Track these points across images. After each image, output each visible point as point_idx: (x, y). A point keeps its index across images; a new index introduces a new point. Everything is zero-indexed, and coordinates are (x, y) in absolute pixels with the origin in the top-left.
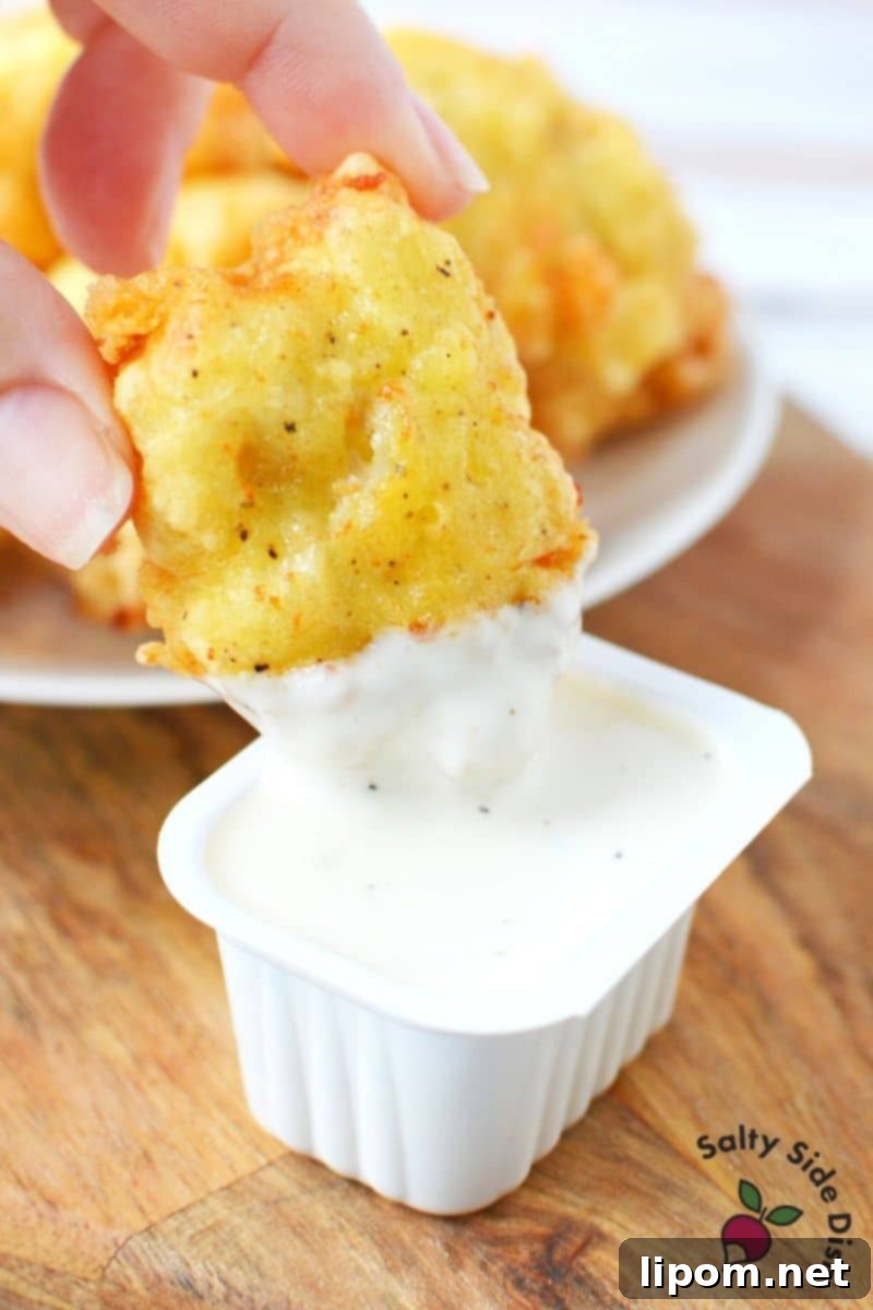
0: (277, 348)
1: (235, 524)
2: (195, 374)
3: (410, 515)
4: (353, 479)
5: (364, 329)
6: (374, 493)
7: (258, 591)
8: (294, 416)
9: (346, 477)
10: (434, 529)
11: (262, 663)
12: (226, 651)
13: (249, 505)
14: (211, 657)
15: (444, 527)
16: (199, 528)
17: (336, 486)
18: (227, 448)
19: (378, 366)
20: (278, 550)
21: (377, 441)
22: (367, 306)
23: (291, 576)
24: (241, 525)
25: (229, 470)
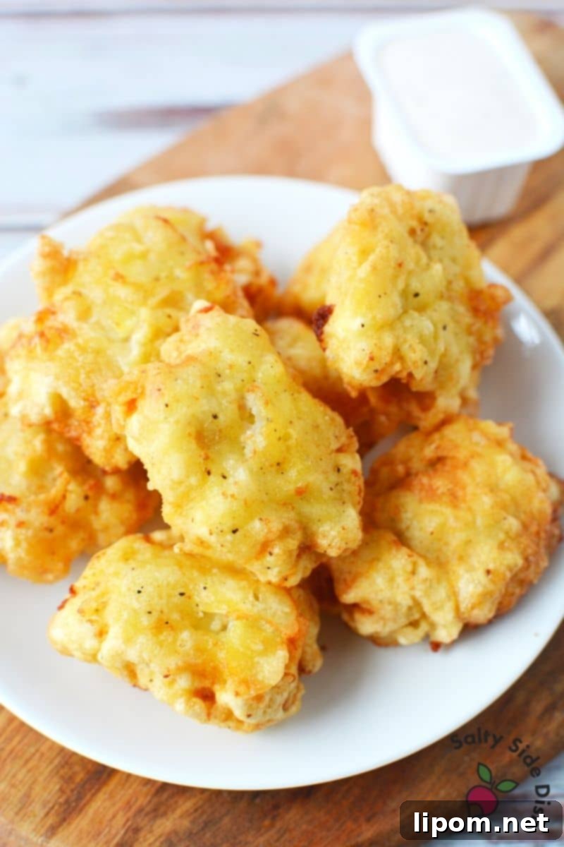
0: (198, 384)
1: (203, 469)
2: (167, 406)
3: (280, 439)
4: (249, 433)
5: (231, 367)
6: (261, 434)
7: (224, 494)
8: (216, 410)
9: (245, 433)
10: (292, 442)
11: (234, 529)
12: (217, 528)
13: (207, 458)
14: (211, 534)
15: (296, 440)
16: (188, 477)
17: (242, 438)
18: (190, 435)
19: (243, 381)
20: (226, 474)
21: (254, 412)
22: (228, 357)
23: (236, 483)
24: (206, 469)
25: (193, 445)
